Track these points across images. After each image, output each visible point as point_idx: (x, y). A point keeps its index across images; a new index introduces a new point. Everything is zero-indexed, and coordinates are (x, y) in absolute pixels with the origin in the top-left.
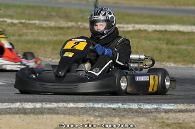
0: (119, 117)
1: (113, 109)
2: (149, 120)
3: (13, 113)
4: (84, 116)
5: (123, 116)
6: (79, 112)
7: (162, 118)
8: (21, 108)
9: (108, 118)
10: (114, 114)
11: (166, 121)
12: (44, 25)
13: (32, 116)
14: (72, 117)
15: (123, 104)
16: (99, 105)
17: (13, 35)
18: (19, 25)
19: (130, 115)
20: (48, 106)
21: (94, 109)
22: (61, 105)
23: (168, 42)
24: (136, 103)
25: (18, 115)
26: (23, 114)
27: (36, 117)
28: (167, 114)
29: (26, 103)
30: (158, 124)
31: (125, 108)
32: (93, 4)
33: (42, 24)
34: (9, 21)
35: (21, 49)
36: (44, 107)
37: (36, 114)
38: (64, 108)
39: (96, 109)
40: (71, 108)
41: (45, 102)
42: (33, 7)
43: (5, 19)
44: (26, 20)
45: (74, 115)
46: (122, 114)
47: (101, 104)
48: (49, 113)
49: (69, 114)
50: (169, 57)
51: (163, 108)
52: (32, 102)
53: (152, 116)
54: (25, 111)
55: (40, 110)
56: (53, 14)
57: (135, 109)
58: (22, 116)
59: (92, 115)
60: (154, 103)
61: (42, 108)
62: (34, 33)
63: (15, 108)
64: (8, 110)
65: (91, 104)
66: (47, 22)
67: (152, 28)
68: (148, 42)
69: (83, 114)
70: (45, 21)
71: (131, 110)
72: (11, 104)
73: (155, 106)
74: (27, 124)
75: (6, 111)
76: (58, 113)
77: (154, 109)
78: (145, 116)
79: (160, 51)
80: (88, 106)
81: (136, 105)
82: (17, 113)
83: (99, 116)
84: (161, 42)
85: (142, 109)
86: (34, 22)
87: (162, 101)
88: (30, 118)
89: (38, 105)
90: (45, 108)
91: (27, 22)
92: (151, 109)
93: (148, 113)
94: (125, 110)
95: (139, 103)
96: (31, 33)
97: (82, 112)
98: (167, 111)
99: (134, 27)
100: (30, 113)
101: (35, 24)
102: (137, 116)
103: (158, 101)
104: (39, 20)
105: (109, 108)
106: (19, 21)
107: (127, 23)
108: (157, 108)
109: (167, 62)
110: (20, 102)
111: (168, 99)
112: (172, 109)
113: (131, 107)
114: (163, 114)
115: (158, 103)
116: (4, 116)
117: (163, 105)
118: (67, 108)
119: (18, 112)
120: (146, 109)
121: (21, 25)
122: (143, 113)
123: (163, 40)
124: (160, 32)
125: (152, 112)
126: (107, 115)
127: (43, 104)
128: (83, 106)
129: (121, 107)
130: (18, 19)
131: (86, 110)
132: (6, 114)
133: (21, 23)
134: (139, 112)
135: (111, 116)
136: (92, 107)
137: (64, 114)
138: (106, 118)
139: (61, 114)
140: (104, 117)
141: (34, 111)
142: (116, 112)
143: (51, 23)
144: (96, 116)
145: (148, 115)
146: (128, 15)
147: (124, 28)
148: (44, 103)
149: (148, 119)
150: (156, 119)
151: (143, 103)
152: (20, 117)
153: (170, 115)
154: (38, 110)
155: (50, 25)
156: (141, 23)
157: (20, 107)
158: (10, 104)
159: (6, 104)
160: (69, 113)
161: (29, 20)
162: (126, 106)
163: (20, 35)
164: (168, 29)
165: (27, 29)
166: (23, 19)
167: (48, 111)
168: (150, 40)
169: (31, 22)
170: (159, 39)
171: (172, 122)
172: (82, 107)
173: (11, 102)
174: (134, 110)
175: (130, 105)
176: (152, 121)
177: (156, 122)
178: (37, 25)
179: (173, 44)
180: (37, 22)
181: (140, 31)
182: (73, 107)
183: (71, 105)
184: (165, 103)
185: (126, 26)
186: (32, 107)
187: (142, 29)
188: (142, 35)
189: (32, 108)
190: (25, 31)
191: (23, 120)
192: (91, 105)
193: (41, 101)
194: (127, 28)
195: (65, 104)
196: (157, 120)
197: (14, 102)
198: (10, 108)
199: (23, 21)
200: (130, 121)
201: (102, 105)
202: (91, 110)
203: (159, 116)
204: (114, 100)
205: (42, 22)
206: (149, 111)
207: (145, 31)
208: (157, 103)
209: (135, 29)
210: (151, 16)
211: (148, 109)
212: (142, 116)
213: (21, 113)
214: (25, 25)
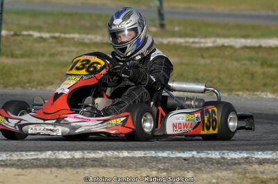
0: (194, 171)
1: (185, 159)
2: (236, 175)
3: (42, 166)
4: (143, 169)
5: (199, 169)
6: (136, 163)
7: (255, 172)
8: (52, 160)
9: (178, 171)
10: (186, 166)
11: (260, 176)
12: (86, 41)
13: (69, 169)
14: (126, 171)
15: (198, 153)
16: (165, 154)
17: (43, 55)
18: (51, 40)
19: (209, 167)
20: (92, 155)
21: (157, 160)
22: (109, 154)
23: (264, 63)
24: (217, 150)
25: (50, 169)
26: (56, 167)
27: (75, 171)
28: (261, 166)
29: (61, 152)
30: (249, 180)
31: (201, 158)
32: (156, 9)
33: (83, 39)
34: (36, 34)
35: (54, 74)
36: (86, 157)
37: (75, 167)
38: (115, 158)
39: (160, 160)
40: (124, 158)
41: (87, 150)
42: (70, 15)
43: (31, 33)
44: (61, 33)
45: (129, 168)
46: (197, 166)
47: (168, 152)
48: (93, 166)
49: (122, 167)
50: (265, 85)
51: (256, 157)
52: (68, 150)
53: (239, 169)
54: (58, 163)
55: (81, 161)
56: (100, 24)
57: (216, 159)
58: (54, 169)
59: (153, 167)
60: (243, 150)
61: (83, 158)
62: (72, 52)
63: (44, 159)
64: (35, 161)
65: (153, 152)
66: (90, 36)
67: (241, 43)
68: (235, 63)
69: (142, 167)
70: (88, 34)
71: (210, 160)
72: (39, 153)
73: (245, 155)
74: (61, 181)
75: (32, 164)
76: (106, 166)
77: (243, 158)
78: (230, 170)
79: (253, 76)
80: (149, 155)
81: (217, 153)
82: (47, 166)
83: (165, 170)
84: (254, 62)
85: (226, 159)
86: (71, 36)
87: (255, 147)
88: (66, 173)
89: (78, 155)
90: (88, 159)
91: (63, 35)
92: (238, 159)
93: (235, 164)
94: (201, 160)
95: (221, 150)
96: (69, 52)
97: (140, 163)
98: (261, 162)
99: (215, 41)
100: (67, 165)
101: (73, 39)
102: (219, 169)
103: (248, 148)
104: (79, 33)
105: (178, 158)
106: (51, 35)
107: (205, 37)
108: (247, 158)
109: (262, 91)
110: (52, 150)
111: (264, 144)
112: (269, 159)
113: (210, 156)
114: (256, 166)
115: (249, 150)
116: (29, 171)
117: (256, 153)
118: (118, 158)
119: (49, 164)
120: (232, 159)
121: (53, 41)
122: (228, 164)
123: (256, 60)
124: (252, 48)
125: (240, 164)
126: (176, 168)
127: (84, 153)
128: (142, 155)
129: (195, 156)
130: (49, 32)
131: (146, 160)
132: (32, 168)
133: (53, 38)
134: (222, 164)
135: (181, 169)
136: (155, 157)
137: (114, 166)
138: (175, 172)
139: (110, 167)
140: (171, 171)
141: (72, 164)
142: (188, 163)
143: (96, 38)
144: (159, 169)
145: (234, 167)
146: (207, 25)
147: (200, 43)
148: (86, 152)
149: (234, 173)
150: (245, 173)
151: (227, 150)
152: (52, 172)
153: (267, 167)
154: (77, 162)
155: (95, 40)
156: (225, 36)
157: (51, 157)
158: (37, 153)
159: (33, 153)
160: (121, 165)
161: (65, 33)
162: (203, 155)
163: (52, 55)
164: (264, 45)
165: (62, 46)
166: (57, 32)
167: (92, 163)
168: (238, 60)
169: (67, 36)
170: (251, 59)
171: (269, 177)
172: (141, 157)
173: (40, 151)
174: (214, 161)
175: (208, 154)
176: (241, 176)
177: (246, 177)
178: (76, 40)
179: (271, 66)
180: (76, 36)
181: (223, 47)
182: (127, 157)
183: (125, 154)
184: (258, 150)
185: (203, 40)
186: (69, 157)
187: (226, 44)
188: (227, 53)
189: (70, 159)
190: (59, 49)
191: (57, 176)
192: (153, 154)
193: (82, 149)
194: (205, 43)
195: (116, 153)
196: (247, 175)
197: (44, 151)
198: (37, 159)
199: (57, 35)
200: (209, 175)
201: (169, 154)
202: (153, 161)
203: (250, 168)
204: (186, 147)
205: (84, 36)
206: (236, 162)
207: (231, 47)
208: (247, 150)
209: (216, 44)
210: (239, 27)
211: (235, 159)
212: (226, 169)
213: (54, 166)
214: (59, 41)
